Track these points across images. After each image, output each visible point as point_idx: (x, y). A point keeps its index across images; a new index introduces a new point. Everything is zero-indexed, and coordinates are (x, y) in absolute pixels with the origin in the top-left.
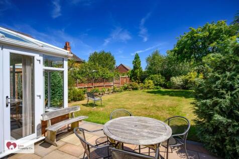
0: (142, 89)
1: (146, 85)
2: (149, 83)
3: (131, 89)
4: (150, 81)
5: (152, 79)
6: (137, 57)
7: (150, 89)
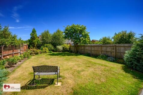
0: (41, 53)
1: (44, 50)
2: (46, 49)
3: (34, 54)
4: (46, 48)
5: (47, 47)
6: (34, 31)
7: (46, 53)
